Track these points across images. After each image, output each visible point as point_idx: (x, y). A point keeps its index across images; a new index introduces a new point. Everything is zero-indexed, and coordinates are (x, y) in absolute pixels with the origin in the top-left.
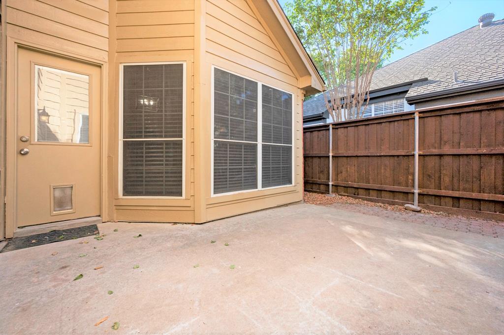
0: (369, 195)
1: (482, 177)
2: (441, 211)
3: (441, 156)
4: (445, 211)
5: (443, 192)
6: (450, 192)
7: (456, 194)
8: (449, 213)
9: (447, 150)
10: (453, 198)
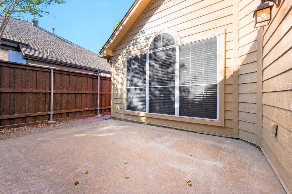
0: (14, 123)
1: (76, 103)
2: (62, 120)
3: (62, 93)
4: (64, 120)
5: (63, 111)
6: (66, 110)
7: (68, 111)
8: (66, 120)
9: (65, 91)
10: (66, 113)
